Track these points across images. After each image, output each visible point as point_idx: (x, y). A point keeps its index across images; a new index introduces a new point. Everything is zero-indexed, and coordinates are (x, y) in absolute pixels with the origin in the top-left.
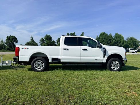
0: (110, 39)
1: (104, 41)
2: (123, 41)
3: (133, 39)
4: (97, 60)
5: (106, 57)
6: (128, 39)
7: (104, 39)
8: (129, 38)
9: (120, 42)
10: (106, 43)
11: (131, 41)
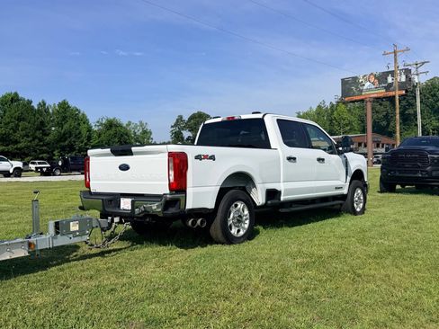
0: (42, 123)
1: (17, 126)
2: (89, 130)
3: (116, 126)
4: (338, 188)
5: (349, 180)
6: (101, 124)
7: (19, 119)
8: (104, 122)
9: (80, 133)
10: (28, 137)
11: (112, 132)
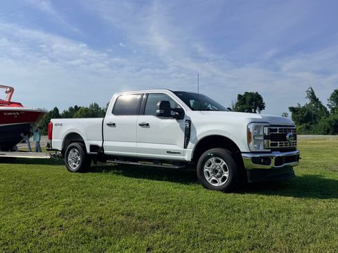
4: (171, 152)
5: (191, 146)
